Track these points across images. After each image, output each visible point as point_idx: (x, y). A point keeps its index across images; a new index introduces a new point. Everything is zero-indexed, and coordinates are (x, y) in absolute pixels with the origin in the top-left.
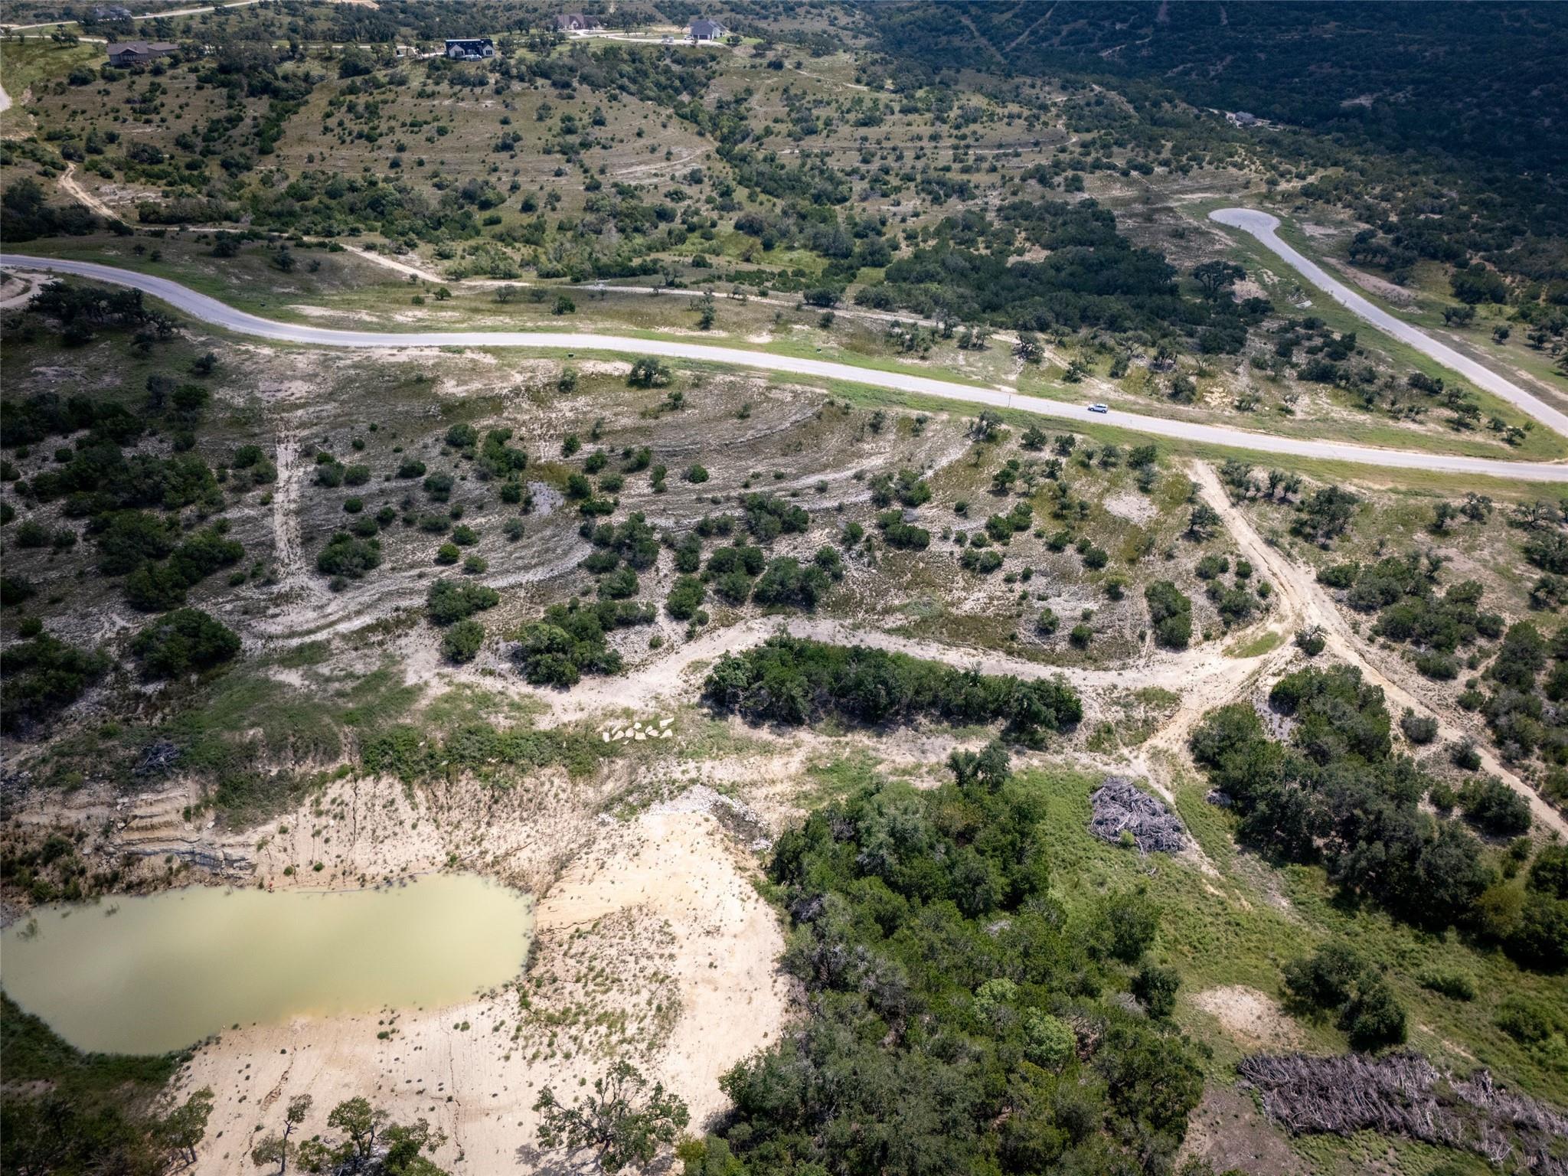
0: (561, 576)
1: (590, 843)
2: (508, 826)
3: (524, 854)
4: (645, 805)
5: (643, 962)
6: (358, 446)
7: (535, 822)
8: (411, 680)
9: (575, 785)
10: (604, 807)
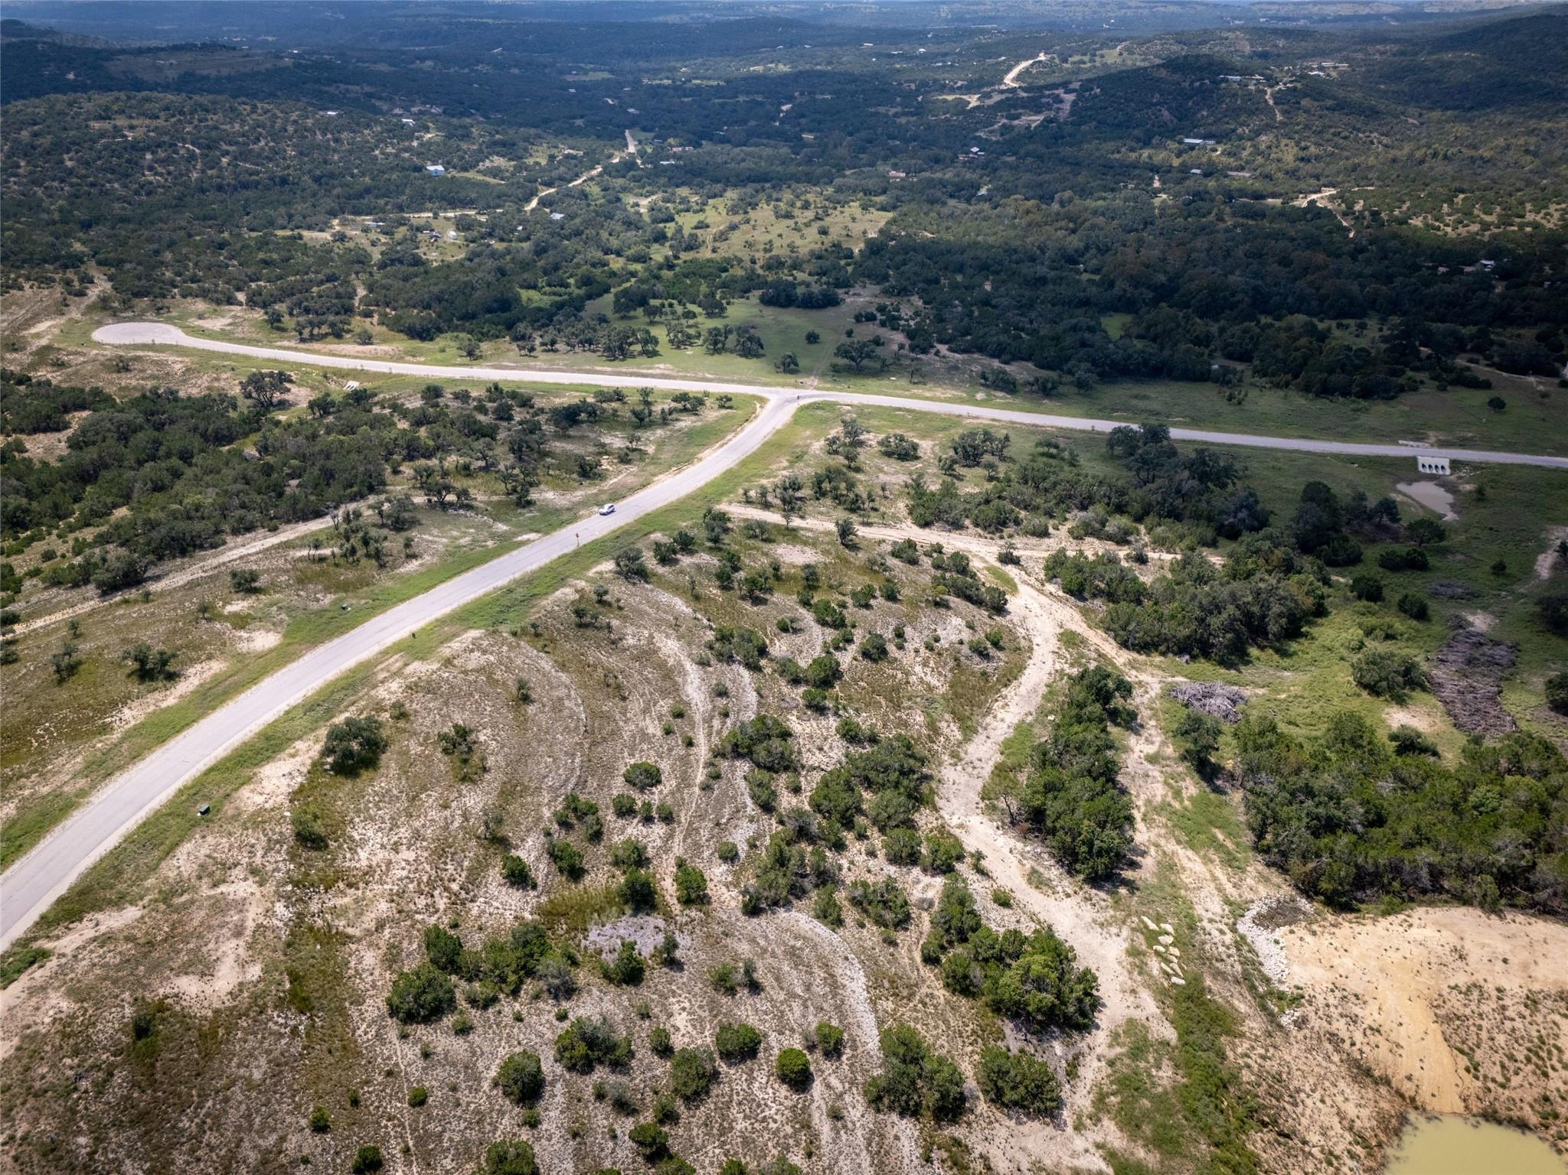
2: (1304, 1121)
3: (1351, 1110)
4: (1266, 979)
8: (1097, 1164)
10: (1272, 1017)
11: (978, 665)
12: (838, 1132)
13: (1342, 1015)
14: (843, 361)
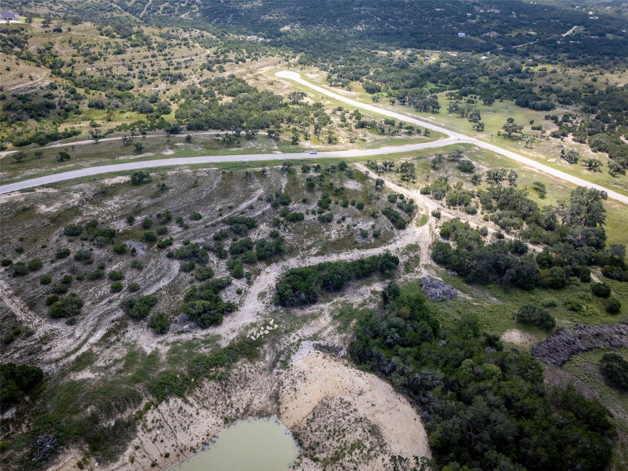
0: (175, 279)
1: (281, 384)
2: (238, 394)
3: (256, 401)
4: (288, 358)
5: (347, 418)
6: (20, 251)
7: (249, 386)
8: (149, 351)
9: (254, 363)
10: (274, 366)
11: (359, 239)
12: (105, 305)
13: (292, 380)
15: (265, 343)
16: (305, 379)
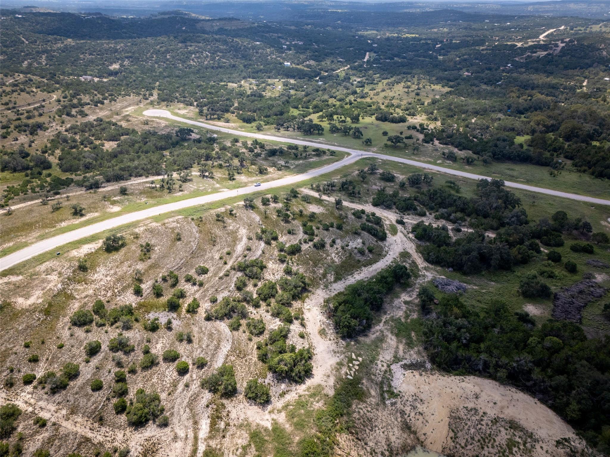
0: (233, 340)
1: (403, 413)
2: (371, 437)
3: (393, 438)
4: (390, 386)
5: (483, 423)
7: (376, 426)
9: (366, 402)
10: (383, 399)
11: (358, 257)
12: (184, 390)
13: (411, 405)
14: (389, 143)
15: (362, 379)
16: (421, 400)
